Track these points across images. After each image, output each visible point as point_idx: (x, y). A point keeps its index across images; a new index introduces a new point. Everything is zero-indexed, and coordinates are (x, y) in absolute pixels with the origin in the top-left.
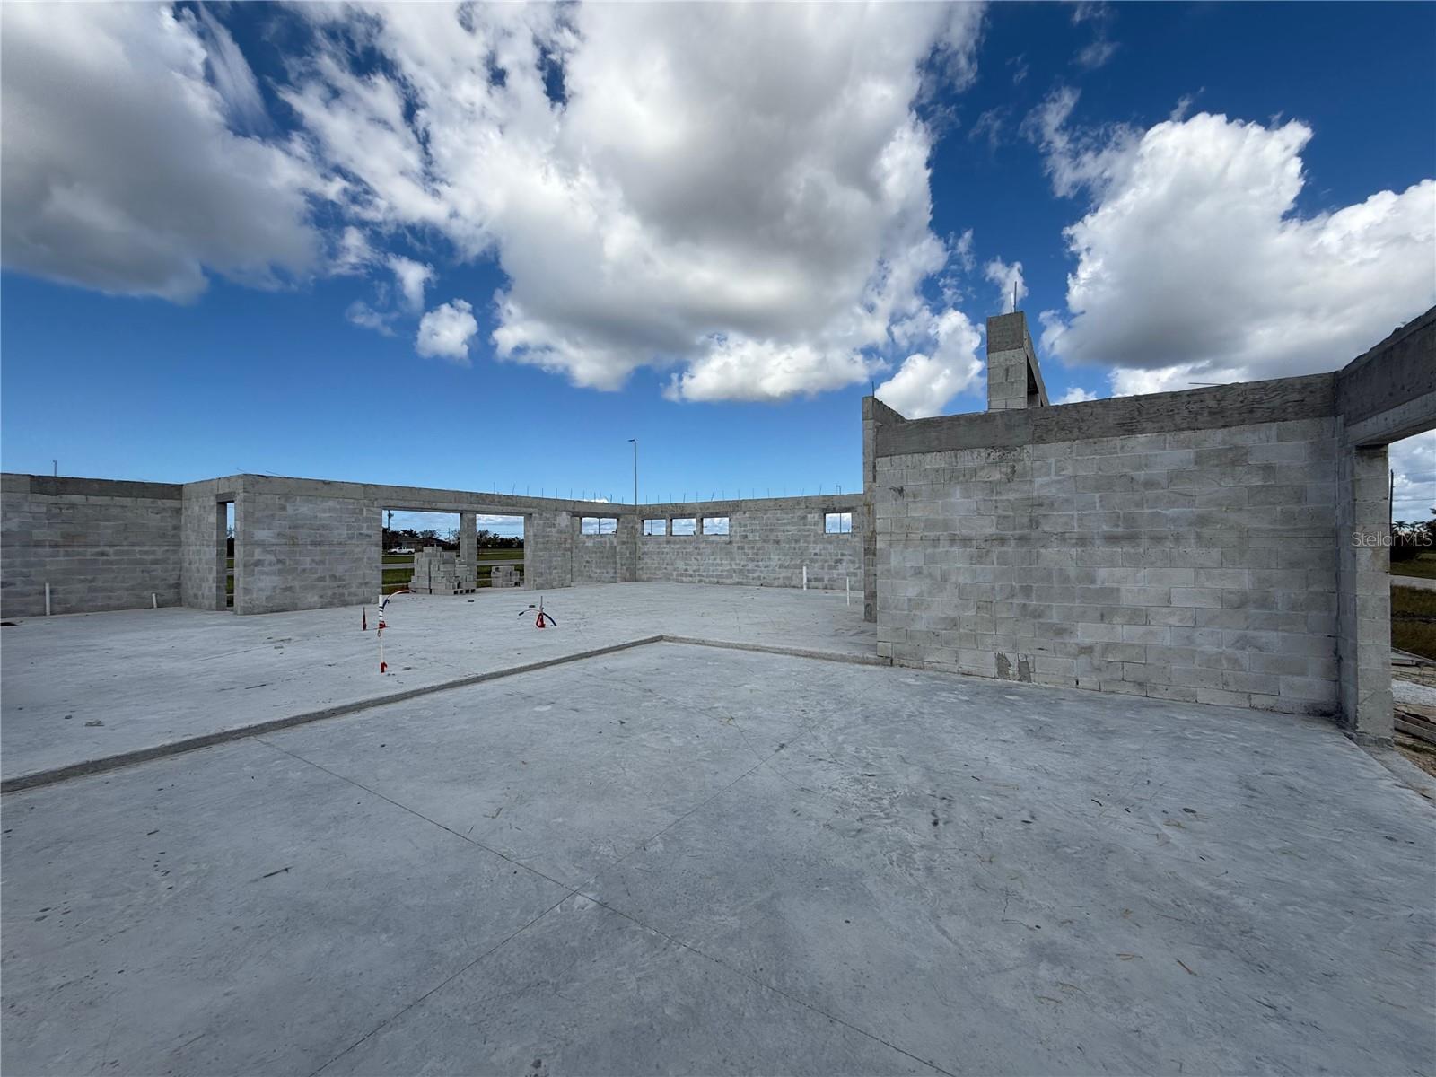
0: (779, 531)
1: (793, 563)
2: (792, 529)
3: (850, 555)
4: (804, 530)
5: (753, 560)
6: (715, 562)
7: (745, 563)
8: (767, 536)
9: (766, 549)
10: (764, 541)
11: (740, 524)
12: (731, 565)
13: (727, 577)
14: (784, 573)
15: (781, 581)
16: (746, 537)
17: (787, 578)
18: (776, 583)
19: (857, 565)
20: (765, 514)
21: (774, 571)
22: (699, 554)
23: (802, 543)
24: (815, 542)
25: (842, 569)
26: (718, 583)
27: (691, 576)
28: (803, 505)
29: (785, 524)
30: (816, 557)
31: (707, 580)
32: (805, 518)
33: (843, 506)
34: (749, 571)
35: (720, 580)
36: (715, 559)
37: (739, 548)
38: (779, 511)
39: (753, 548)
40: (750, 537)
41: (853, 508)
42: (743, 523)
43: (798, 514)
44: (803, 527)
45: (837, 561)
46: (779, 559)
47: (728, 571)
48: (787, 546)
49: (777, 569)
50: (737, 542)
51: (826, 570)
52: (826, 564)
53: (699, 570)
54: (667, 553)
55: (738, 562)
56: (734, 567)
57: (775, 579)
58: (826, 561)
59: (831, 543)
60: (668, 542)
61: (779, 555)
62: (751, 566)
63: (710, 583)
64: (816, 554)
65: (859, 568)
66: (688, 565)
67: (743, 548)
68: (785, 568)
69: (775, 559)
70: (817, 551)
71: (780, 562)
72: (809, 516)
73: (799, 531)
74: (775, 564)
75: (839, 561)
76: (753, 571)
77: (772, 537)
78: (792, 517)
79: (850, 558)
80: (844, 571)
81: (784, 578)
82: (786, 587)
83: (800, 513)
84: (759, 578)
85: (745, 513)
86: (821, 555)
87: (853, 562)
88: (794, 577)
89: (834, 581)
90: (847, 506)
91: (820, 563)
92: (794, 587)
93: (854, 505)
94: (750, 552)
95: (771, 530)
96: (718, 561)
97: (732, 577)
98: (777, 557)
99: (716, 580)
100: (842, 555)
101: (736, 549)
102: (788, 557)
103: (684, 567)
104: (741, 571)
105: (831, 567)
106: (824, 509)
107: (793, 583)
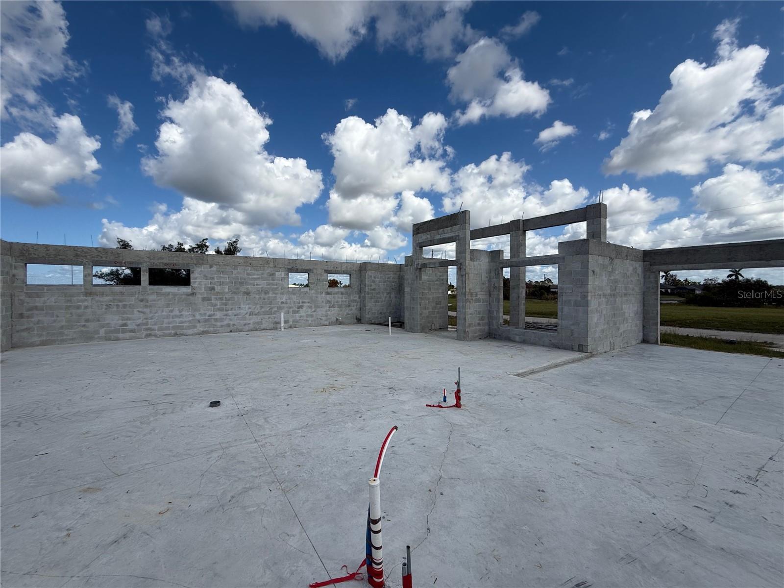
0: (251, 284)
1: (263, 310)
2: (262, 284)
3: (309, 303)
4: (273, 284)
5: (221, 310)
6: (174, 313)
7: (212, 313)
8: (238, 289)
9: (236, 299)
10: (235, 293)
11: (205, 276)
12: (194, 316)
13: (189, 328)
14: (254, 319)
15: (251, 326)
16: (213, 289)
17: (258, 323)
18: (247, 328)
19: (313, 310)
20: (234, 269)
21: (244, 318)
22: (146, 307)
23: (271, 295)
24: (282, 294)
25: (302, 313)
26: (176, 334)
27: (133, 331)
28: (272, 265)
29: (255, 279)
30: (283, 305)
31: (159, 333)
32: (273, 275)
33: (304, 268)
34: (216, 320)
35: (178, 332)
36: (172, 311)
37: (204, 299)
38: (250, 268)
39: (221, 299)
40: (218, 288)
41: (311, 270)
42: (209, 276)
43: (267, 272)
44: (272, 282)
45: (299, 308)
46: (250, 308)
47: (190, 321)
48: (257, 296)
49: (247, 316)
50: (201, 294)
51: (291, 314)
52: (291, 310)
53: (147, 324)
54: (86, 307)
55: (202, 312)
56: (198, 317)
57: (245, 325)
58: (290, 308)
59: (294, 294)
60: (88, 294)
61: (248, 304)
62: (219, 315)
63: (164, 336)
64: (282, 303)
65: (315, 311)
66: (128, 319)
67: (209, 299)
68: (256, 314)
69: (245, 308)
70: (284, 300)
71: (250, 310)
72: (277, 273)
73: (269, 285)
74: (245, 312)
75: (301, 307)
76: (221, 320)
77: (243, 289)
78: (263, 274)
79: (309, 304)
80: (304, 314)
81: (254, 323)
82: (257, 330)
83: (269, 271)
84: (229, 325)
85: (211, 267)
86: (287, 303)
87: (311, 307)
88: (264, 322)
89: (297, 322)
90: (307, 268)
91: (286, 310)
92: (264, 329)
93: (312, 268)
94: (218, 303)
95: (242, 284)
96: (177, 313)
97: (195, 327)
98: (247, 307)
99: (173, 332)
100: (303, 302)
101: (200, 300)
102: (258, 306)
103: (121, 322)
104: (206, 321)
105: (294, 312)
106: (288, 269)
107: (262, 327)
